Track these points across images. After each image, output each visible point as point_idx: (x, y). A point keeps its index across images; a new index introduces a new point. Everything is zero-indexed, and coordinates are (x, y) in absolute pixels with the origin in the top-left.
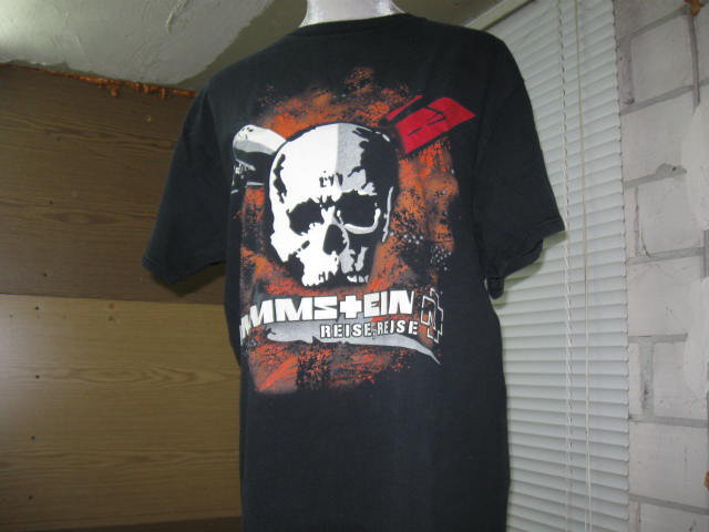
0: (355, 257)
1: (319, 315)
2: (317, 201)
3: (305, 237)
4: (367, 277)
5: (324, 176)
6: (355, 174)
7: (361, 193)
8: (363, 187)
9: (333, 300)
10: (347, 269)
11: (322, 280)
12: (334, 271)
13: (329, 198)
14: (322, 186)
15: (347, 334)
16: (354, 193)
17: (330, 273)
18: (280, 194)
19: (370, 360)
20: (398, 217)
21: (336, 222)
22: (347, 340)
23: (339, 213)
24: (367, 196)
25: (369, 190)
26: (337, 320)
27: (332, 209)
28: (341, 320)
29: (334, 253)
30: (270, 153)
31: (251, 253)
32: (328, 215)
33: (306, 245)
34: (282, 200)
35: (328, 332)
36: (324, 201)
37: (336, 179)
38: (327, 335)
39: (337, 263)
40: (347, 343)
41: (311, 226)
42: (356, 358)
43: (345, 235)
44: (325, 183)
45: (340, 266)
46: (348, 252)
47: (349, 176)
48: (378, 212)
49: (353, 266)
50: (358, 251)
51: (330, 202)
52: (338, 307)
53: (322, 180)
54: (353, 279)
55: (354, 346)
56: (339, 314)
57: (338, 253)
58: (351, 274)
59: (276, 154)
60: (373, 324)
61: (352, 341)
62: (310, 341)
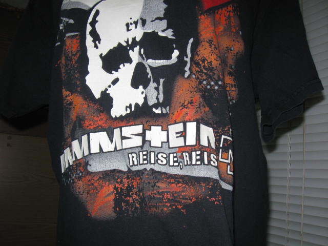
0: (157, 89)
2: (125, 44)
3: (115, 75)
4: (168, 108)
5: (130, 21)
6: (157, 21)
7: (161, 34)
8: (163, 31)
10: (152, 101)
11: (129, 111)
12: (141, 102)
13: (134, 39)
14: (128, 30)
15: (153, 161)
16: (154, 34)
17: (137, 105)
18: (94, 41)
21: (141, 61)
22: (152, 166)
23: (142, 50)
26: (142, 147)
27: (137, 49)
28: (146, 147)
29: (141, 87)
31: (68, 93)
32: (135, 55)
33: (115, 81)
34: (96, 46)
36: (130, 43)
37: (140, 22)
39: (144, 95)
40: (152, 169)
41: (121, 66)
42: (162, 186)
43: (148, 70)
44: (131, 27)
45: (146, 98)
46: (152, 85)
47: (152, 21)
48: (176, 53)
49: (157, 98)
50: (159, 84)
51: (135, 43)
52: (143, 135)
53: (128, 25)
54: (158, 111)
56: (144, 141)
57: (145, 88)
58: (156, 106)
59: (91, 9)
62: (125, 169)
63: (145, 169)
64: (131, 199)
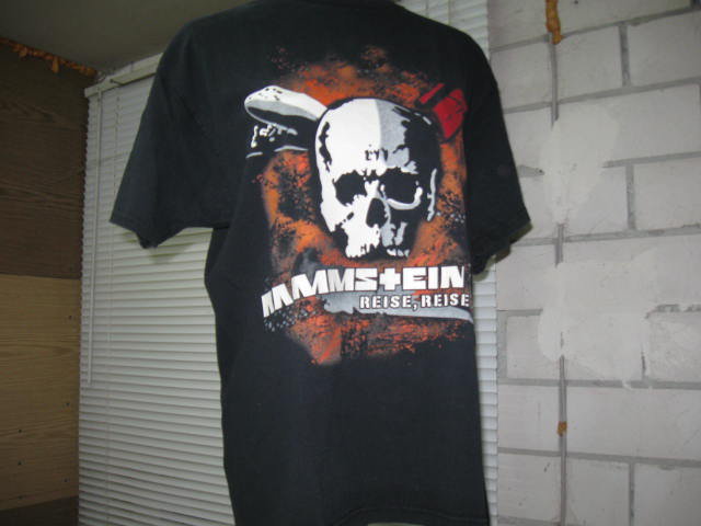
0: (395, 231)
1: (360, 286)
2: (362, 174)
3: (349, 208)
4: (407, 252)
5: (370, 150)
6: (400, 151)
7: (404, 170)
8: (406, 165)
9: (373, 272)
10: (387, 242)
11: (364, 252)
12: (376, 244)
13: (374, 172)
14: (368, 159)
15: (386, 305)
16: (397, 170)
17: (372, 246)
18: (325, 162)
19: (409, 330)
20: (443, 198)
21: (379, 196)
22: (386, 311)
23: (382, 188)
24: (409, 174)
25: (411, 169)
26: (376, 291)
27: (376, 183)
28: (380, 291)
29: (376, 226)
30: (314, 119)
31: (289, 219)
32: (372, 189)
33: (350, 216)
34: (328, 169)
35: (367, 303)
36: (369, 174)
37: (381, 153)
38: (366, 305)
39: (378, 236)
40: (385, 314)
41: (355, 197)
42: (393, 328)
43: (387, 210)
44: (370, 156)
45: (381, 239)
46: (389, 226)
47: (394, 152)
48: (419, 192)
49: (393, 240)
50: (398, 226)
51: (374, 176)
52: (377, 279)
53: (367, 153)
54: (392, 253)
55: (392, 317)
56: (379, 285)
57: (380, 227)
58: (391, 248)
59: (319, 120)
60: (417, 297)
61: (390, 312)
62: (351, 311)
63: (378, 313)
64: (352, 342)
